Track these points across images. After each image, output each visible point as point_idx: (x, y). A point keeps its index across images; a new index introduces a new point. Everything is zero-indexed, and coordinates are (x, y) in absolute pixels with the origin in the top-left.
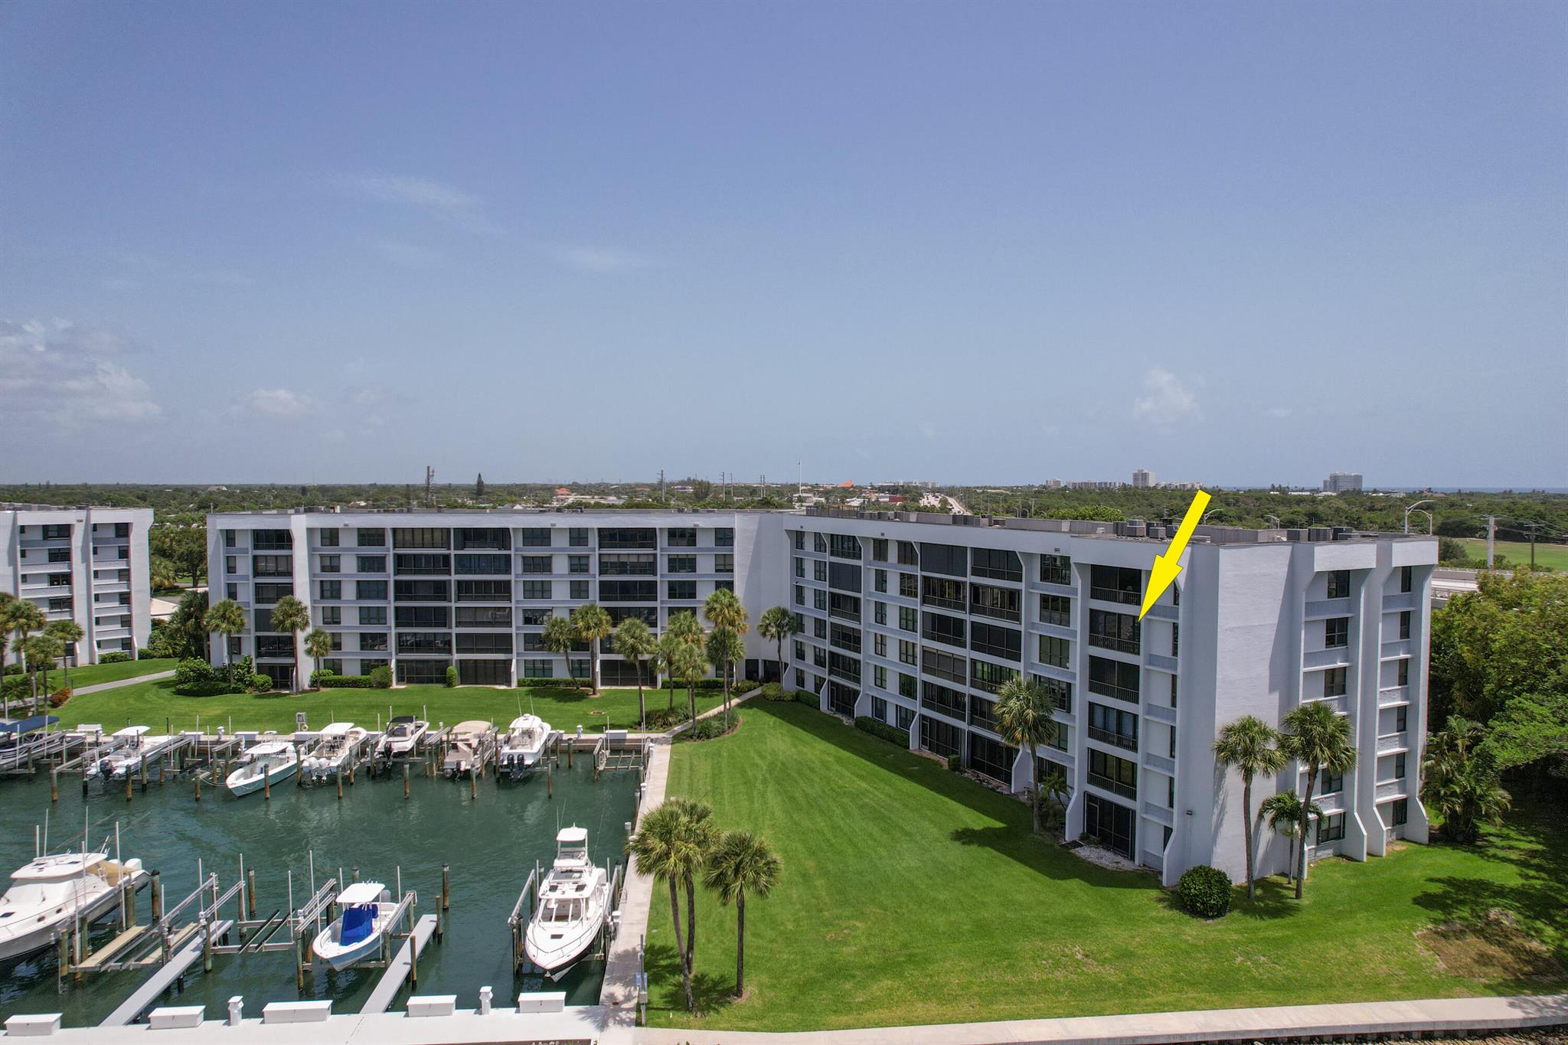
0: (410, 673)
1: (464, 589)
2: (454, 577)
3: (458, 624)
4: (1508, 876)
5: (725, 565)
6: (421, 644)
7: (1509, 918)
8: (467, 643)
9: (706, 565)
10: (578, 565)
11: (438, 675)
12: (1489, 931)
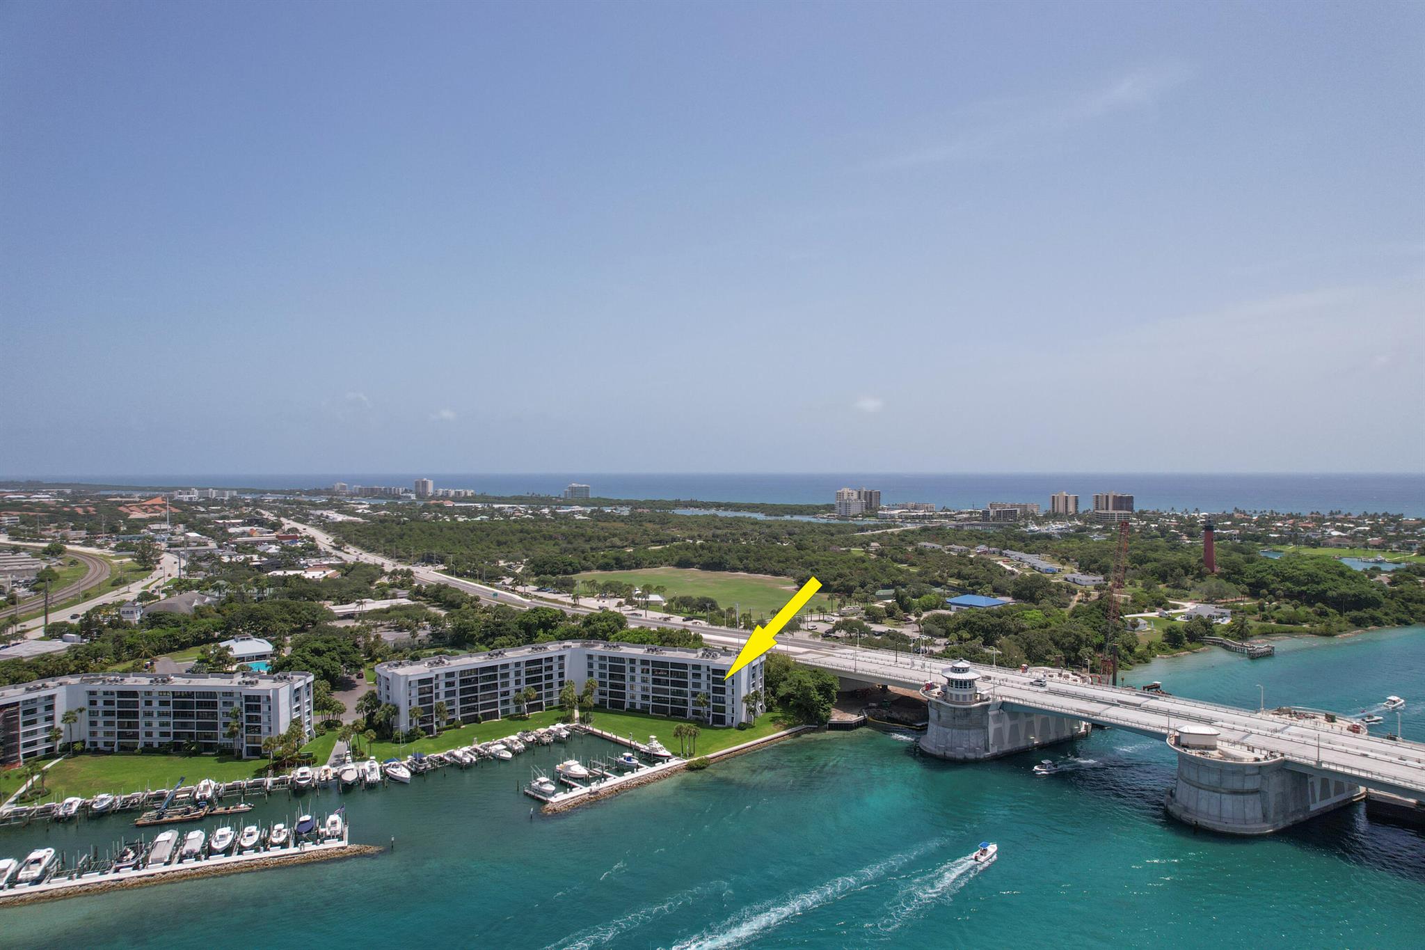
0: (466, 721)
1: (483, 688)
2: (480, 684)
3: (481, 701)
4: (779, 715)
5: (561, 667)
6: (469, 709)
7: (781, 721)
8: (484, 707)
9: (556, 668)
10: (517, 674)
11: (476, 720)
12: (780, 723)
